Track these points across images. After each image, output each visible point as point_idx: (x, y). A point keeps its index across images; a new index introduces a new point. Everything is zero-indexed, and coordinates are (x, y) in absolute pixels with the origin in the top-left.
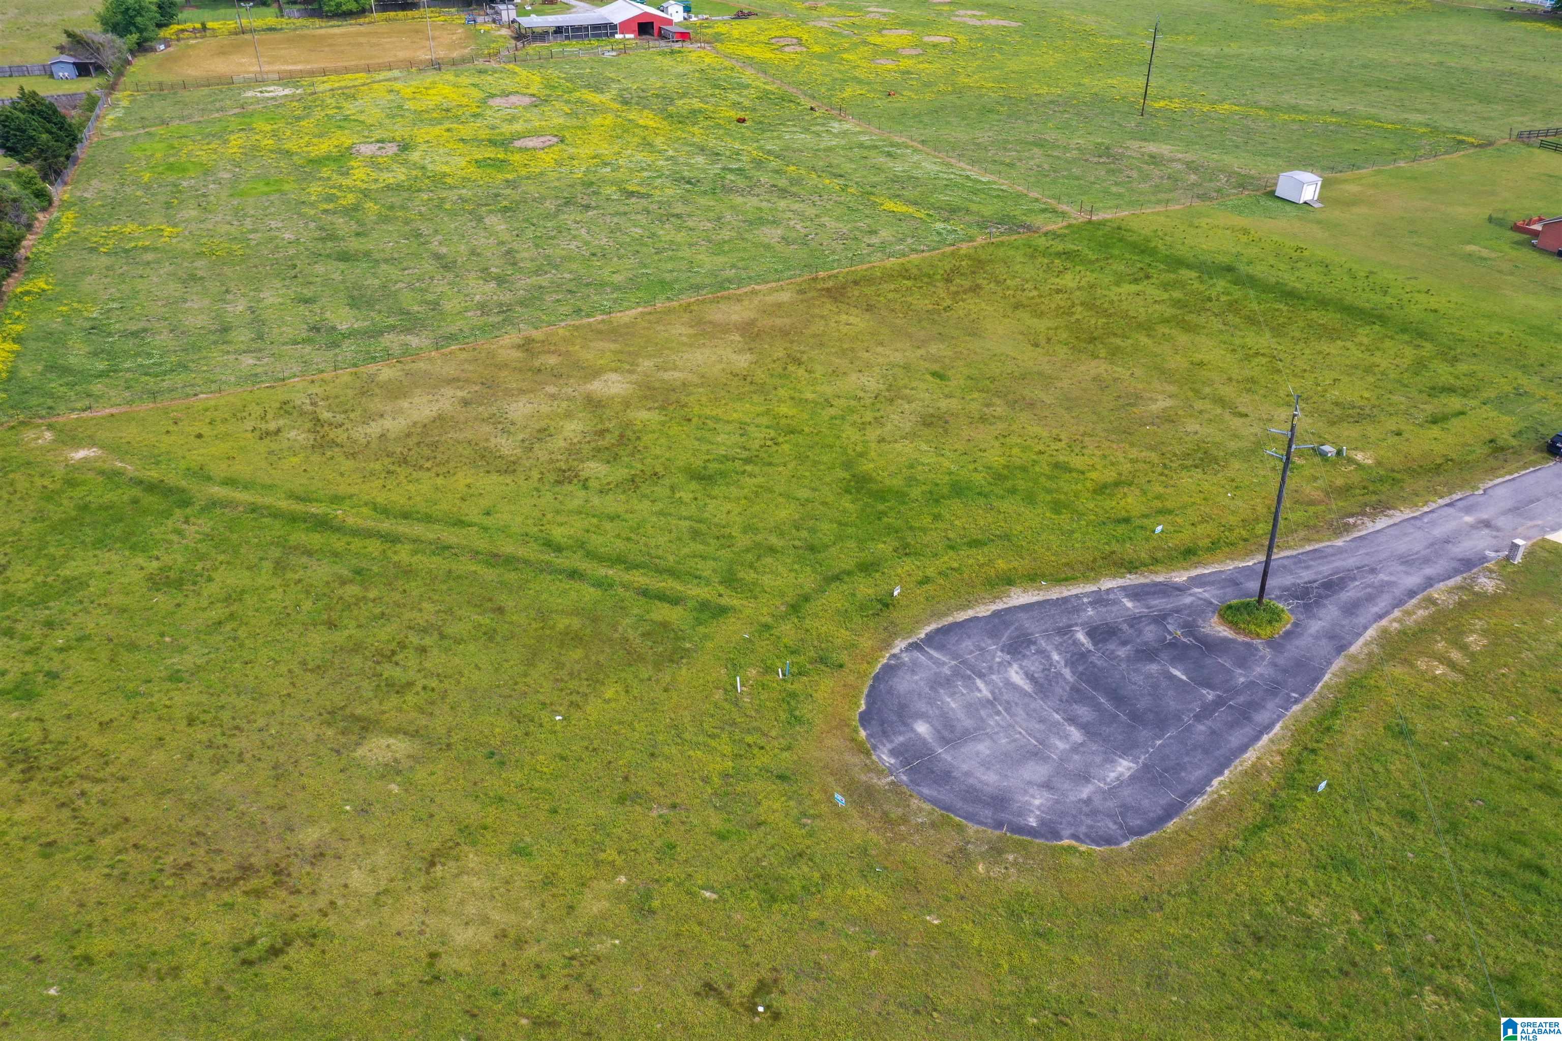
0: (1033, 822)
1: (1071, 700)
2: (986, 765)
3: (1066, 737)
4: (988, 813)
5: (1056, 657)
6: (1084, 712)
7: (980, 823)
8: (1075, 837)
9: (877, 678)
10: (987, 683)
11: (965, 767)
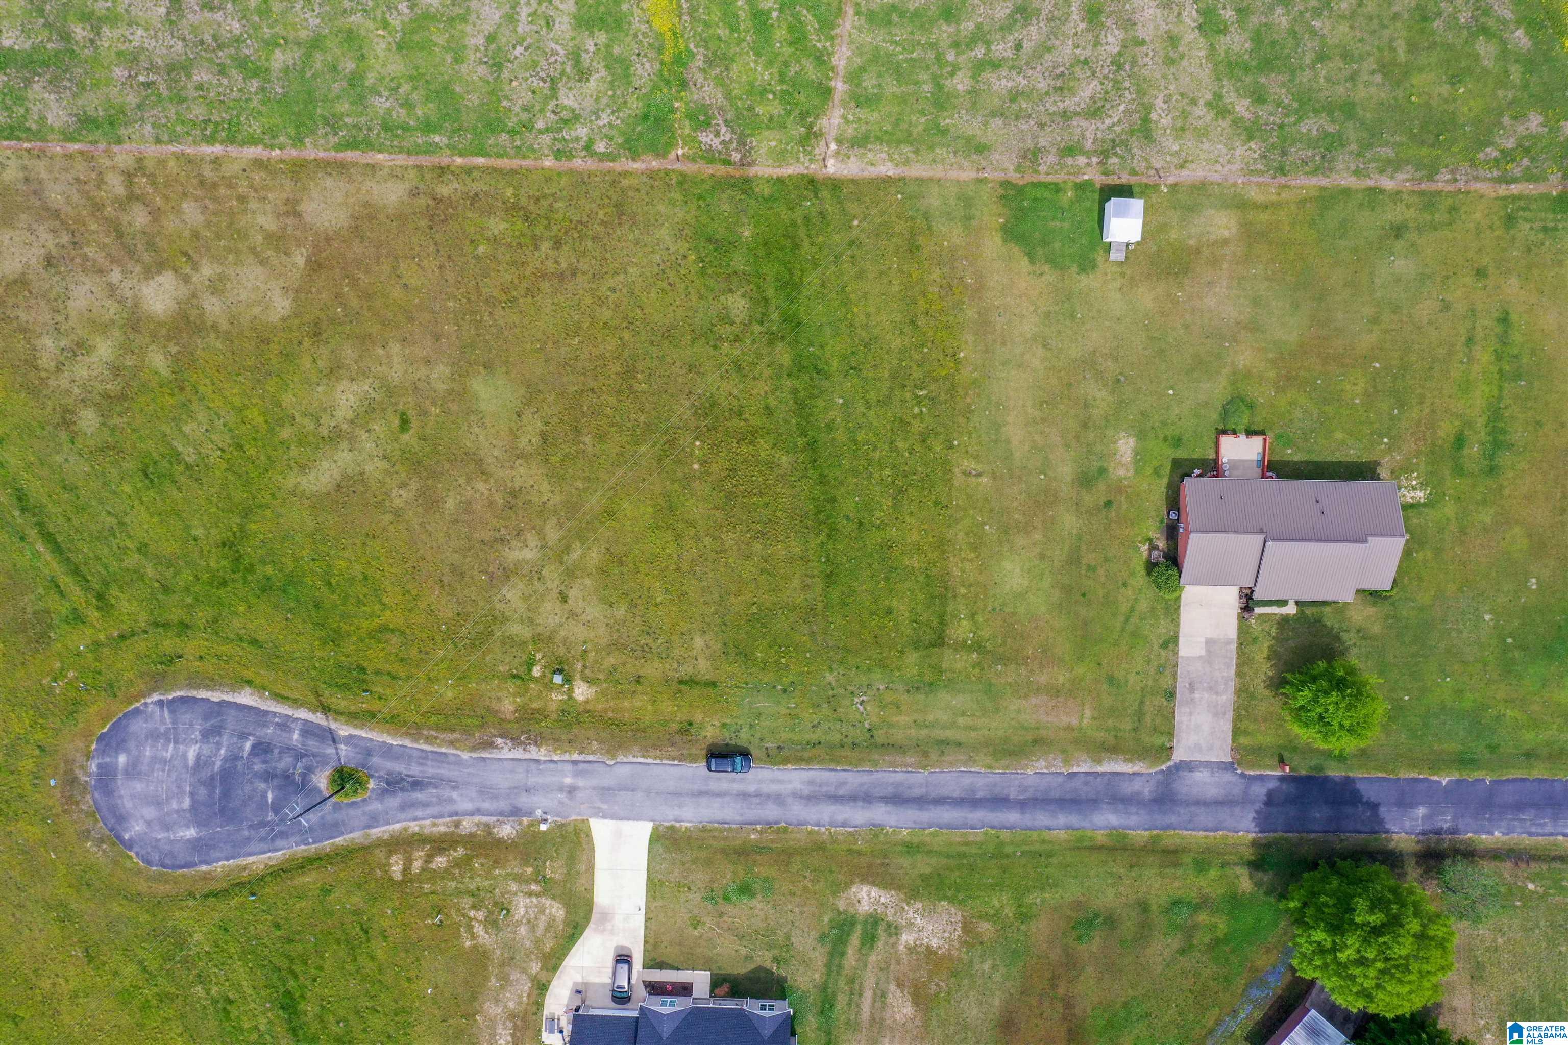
0: (127, 837)
1: (203, 783)
2: (133, 797)
3: (180, 802)
4: (113, 821)
5: (222, 752)
6: (202, 792)
7: (105, 824)
8: (137, 854)
9: (125, 715)
10: (175, 748)
11: (123, 792)
